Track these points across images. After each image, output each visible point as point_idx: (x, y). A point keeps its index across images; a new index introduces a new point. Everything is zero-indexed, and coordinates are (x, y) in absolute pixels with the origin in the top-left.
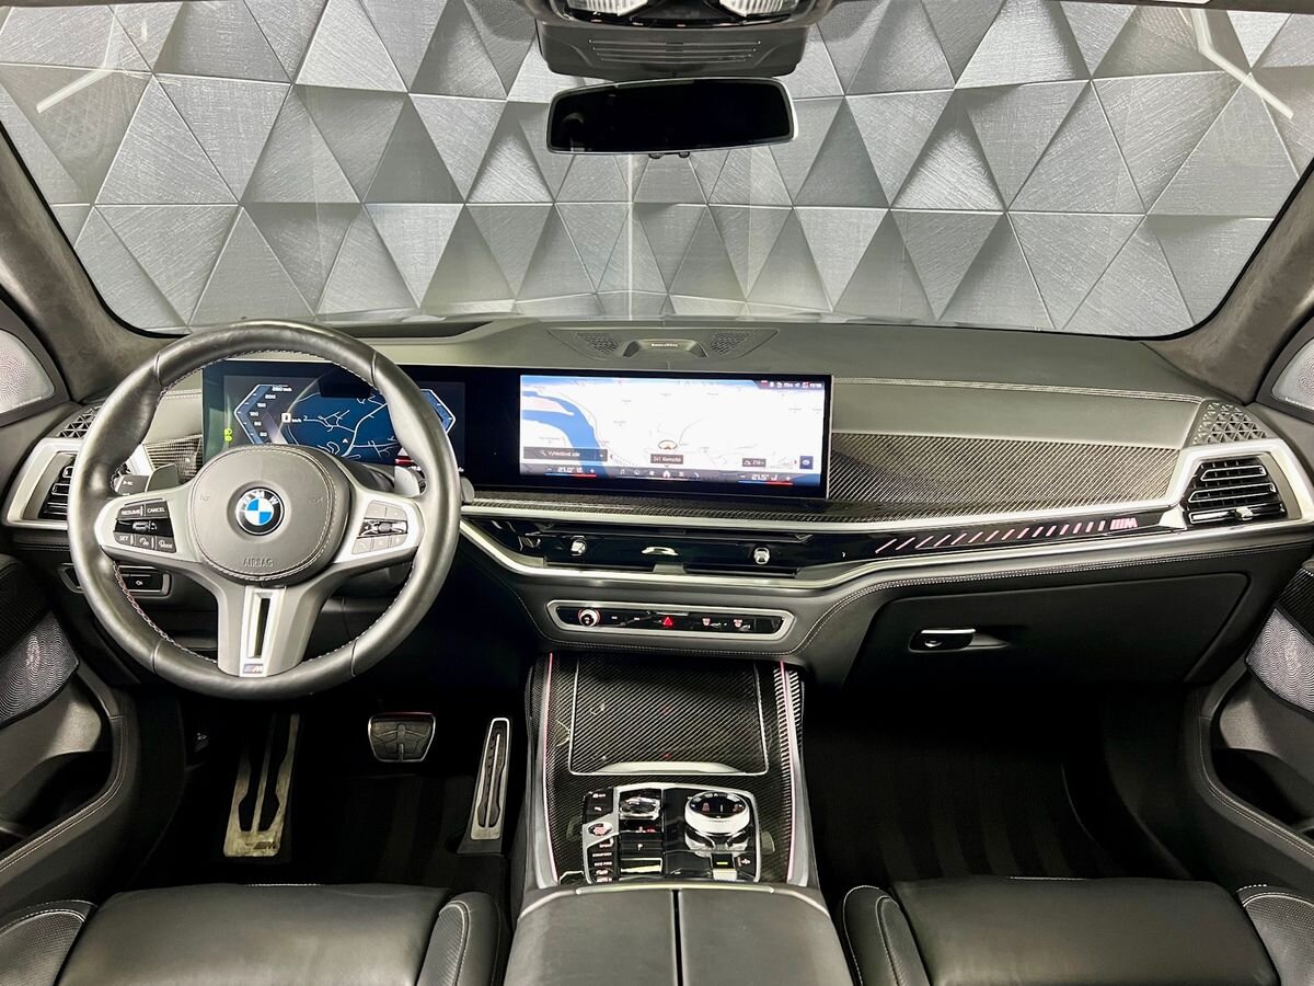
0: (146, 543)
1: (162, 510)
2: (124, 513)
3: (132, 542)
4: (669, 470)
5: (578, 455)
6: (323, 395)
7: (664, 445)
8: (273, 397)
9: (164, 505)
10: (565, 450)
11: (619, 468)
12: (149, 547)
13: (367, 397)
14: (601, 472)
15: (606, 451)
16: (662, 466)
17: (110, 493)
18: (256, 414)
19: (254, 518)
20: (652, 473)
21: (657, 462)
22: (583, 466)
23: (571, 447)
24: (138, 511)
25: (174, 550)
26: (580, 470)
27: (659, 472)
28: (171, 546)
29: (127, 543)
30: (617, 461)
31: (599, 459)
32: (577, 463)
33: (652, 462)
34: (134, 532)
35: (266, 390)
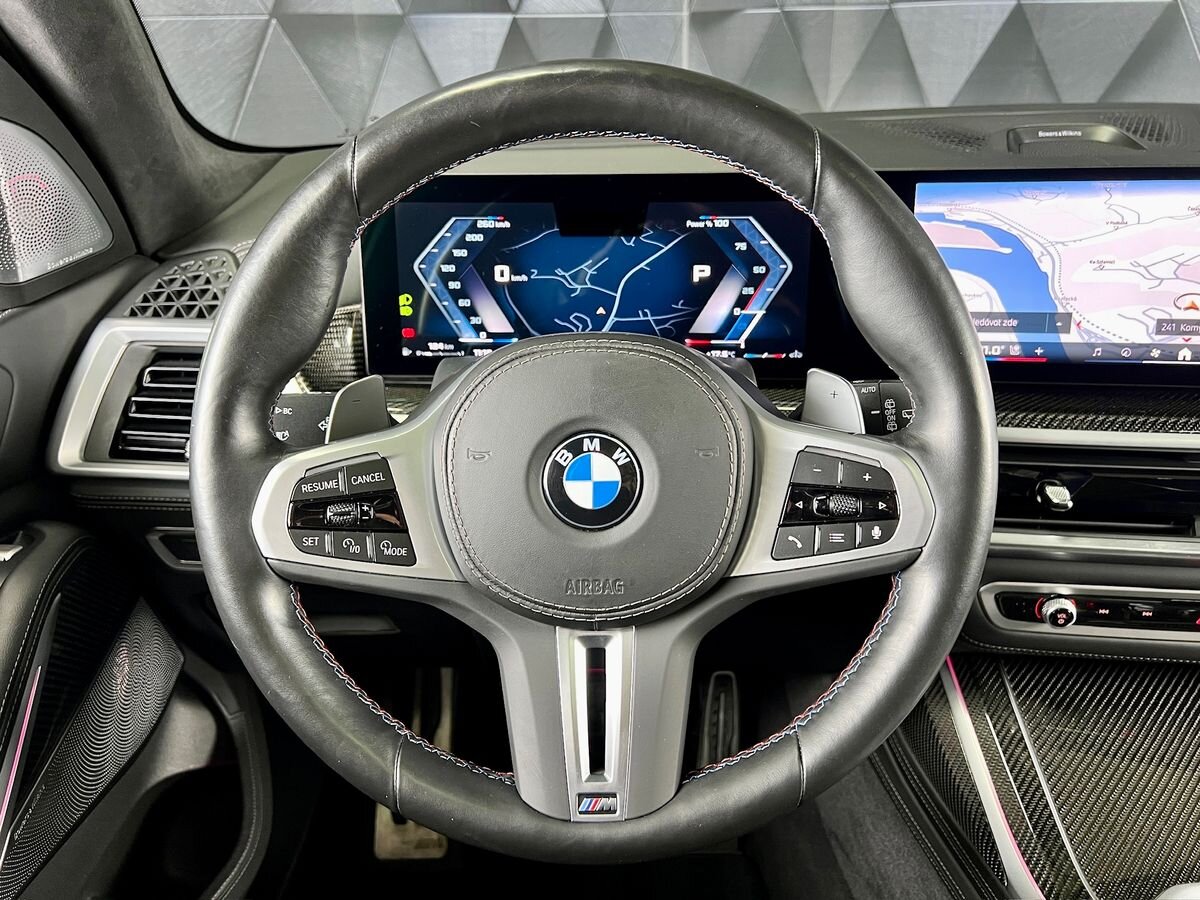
0: (356, 549)
1: (378, 477)
2: (306, 488)
3: (328, 547)
4: (1190, 347)
5: (1015, 323)
6: (563, 233)
7: (1187, 301)
8: (479, 238)
9: (382, 465)
10: (990, 315)
11: (1093, 346)
12: (362, 557)
13: (639, 233)
14: (1054, 353)
15: (1070, 315)
16: (1179, 340)
17: (273, 450)
18: (451, 268)
19: (581, 494)
20: (1156, 353)
21: (1167, 333)
22: (1021, 343)
23: (1003, 310)
24: (332, 484)
25: (410, 560)
26: (1016, 351)
27: (1171, 352)
28: (403, 552)
29: (318, 551)
30: (1088, 332)
31: (1055, 330)
32: (1012, 337)
33: (1159, 332)
34: (331, 527)
35: (466, 226)
